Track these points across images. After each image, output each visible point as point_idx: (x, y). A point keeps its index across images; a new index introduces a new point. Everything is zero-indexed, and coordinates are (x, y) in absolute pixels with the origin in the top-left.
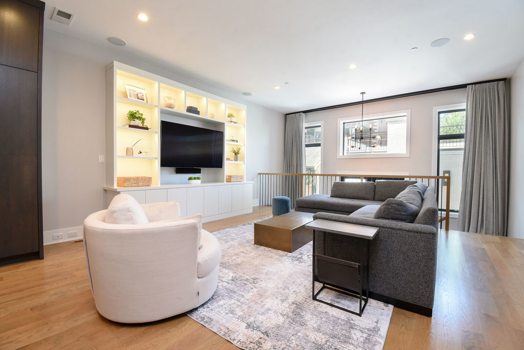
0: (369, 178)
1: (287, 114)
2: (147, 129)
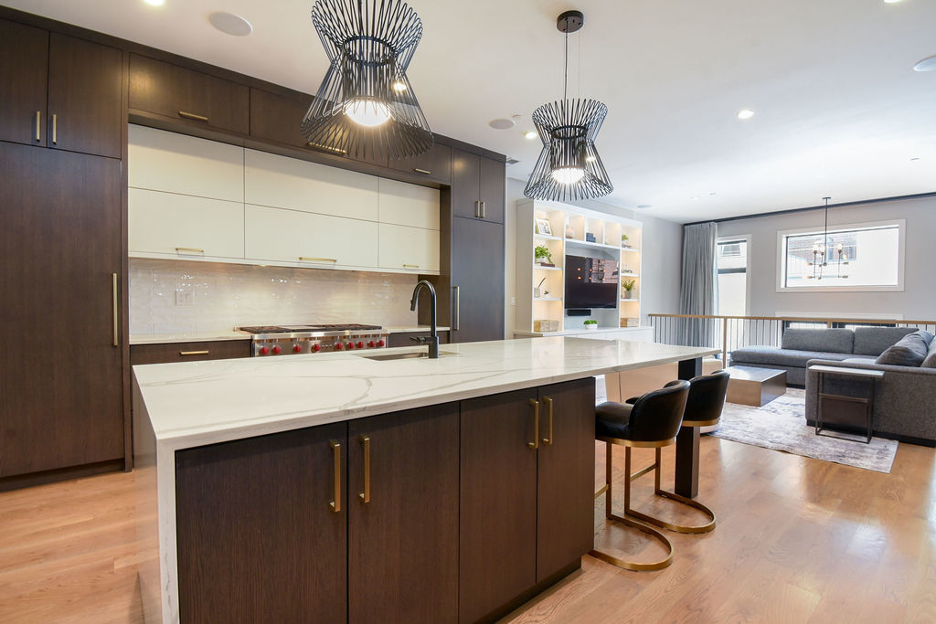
0: (835, 325)
1: (685, 225)
2: (553, 266)
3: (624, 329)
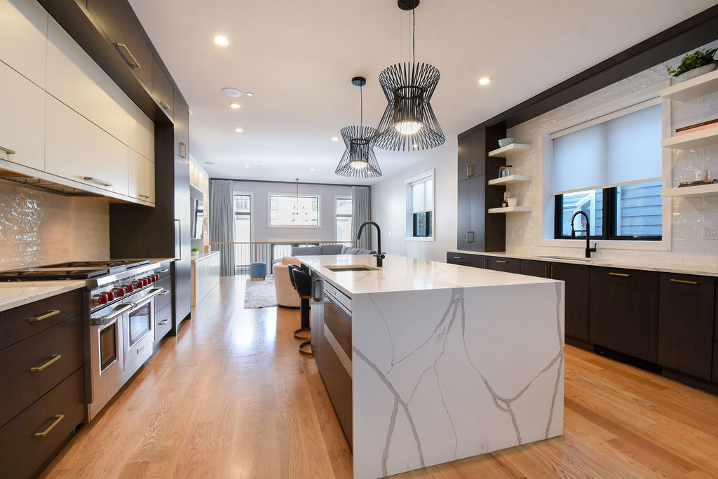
1: (213, 179)
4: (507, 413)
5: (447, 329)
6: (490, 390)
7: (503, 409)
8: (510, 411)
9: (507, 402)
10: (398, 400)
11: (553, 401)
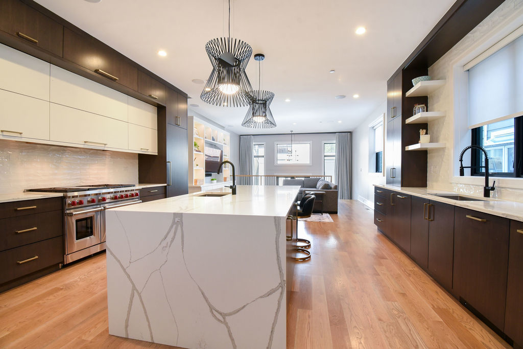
1: (241, 136)
2: (200, 152)
3: (226, 182)
4: (223, 325)
5: (169, 243)
6: (207, 300)
7: (219, 320)
8: (226, 324)
9: (224, 315)
10: (134, 288)
11: (273, 328)
